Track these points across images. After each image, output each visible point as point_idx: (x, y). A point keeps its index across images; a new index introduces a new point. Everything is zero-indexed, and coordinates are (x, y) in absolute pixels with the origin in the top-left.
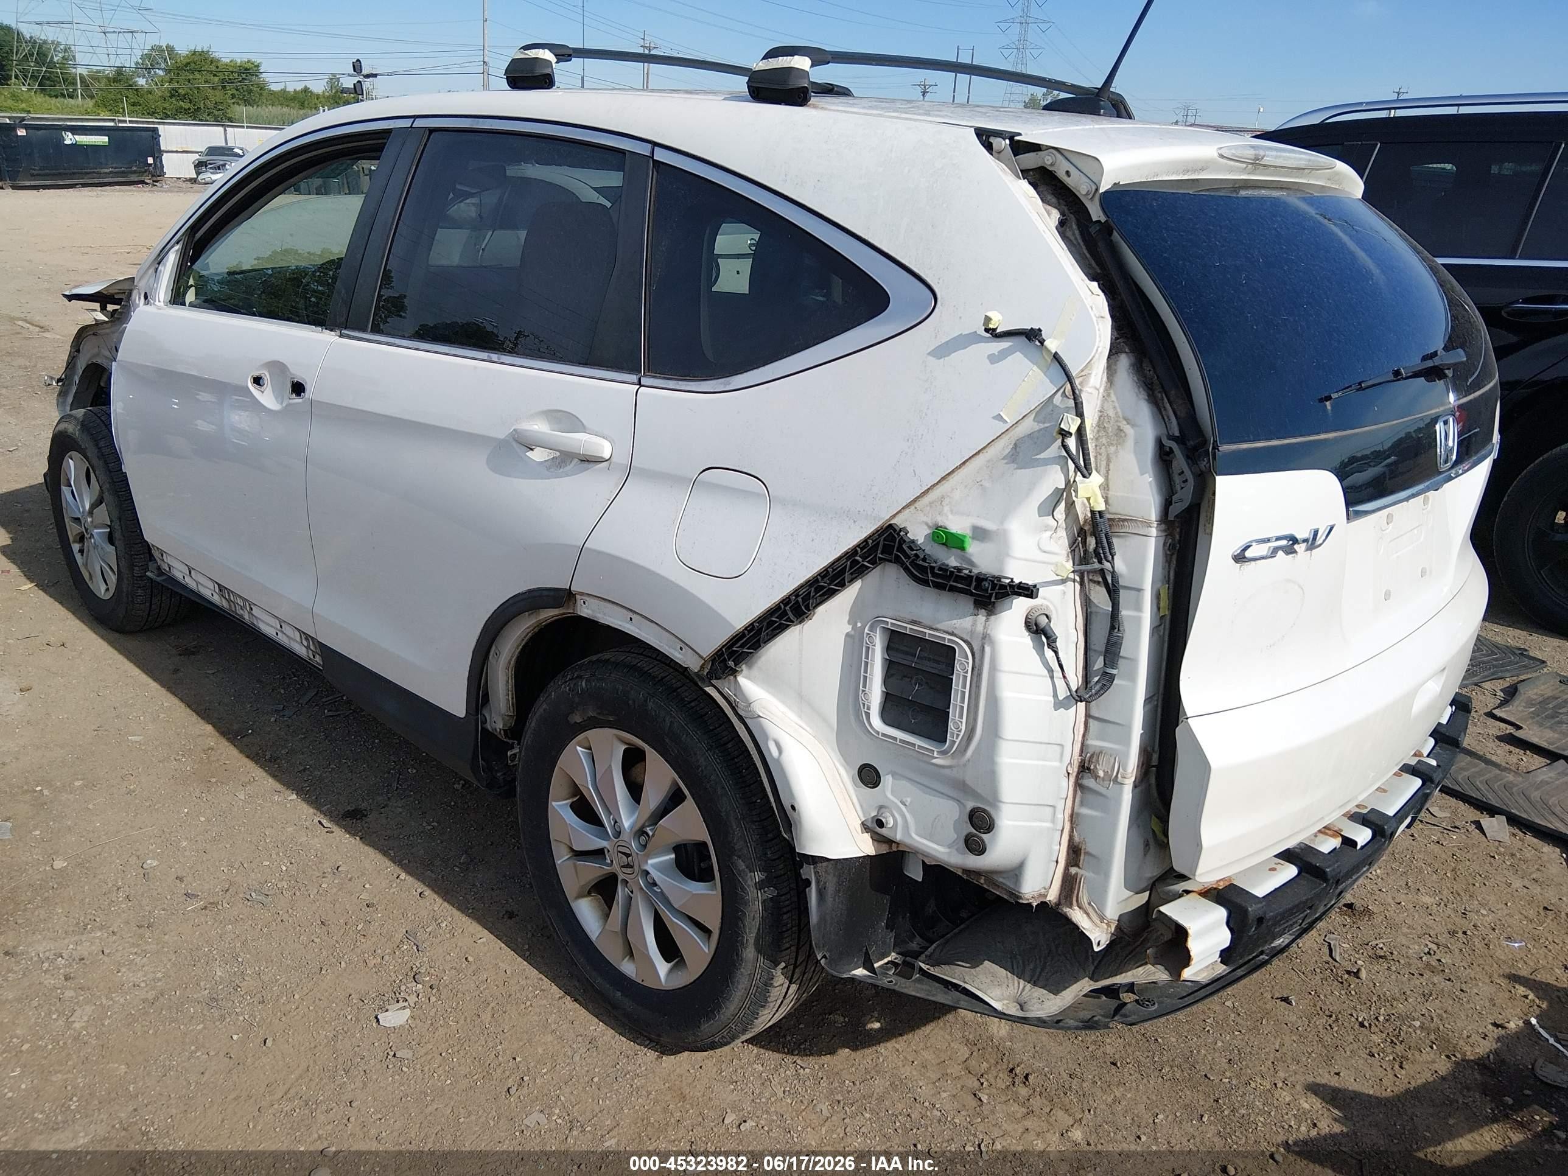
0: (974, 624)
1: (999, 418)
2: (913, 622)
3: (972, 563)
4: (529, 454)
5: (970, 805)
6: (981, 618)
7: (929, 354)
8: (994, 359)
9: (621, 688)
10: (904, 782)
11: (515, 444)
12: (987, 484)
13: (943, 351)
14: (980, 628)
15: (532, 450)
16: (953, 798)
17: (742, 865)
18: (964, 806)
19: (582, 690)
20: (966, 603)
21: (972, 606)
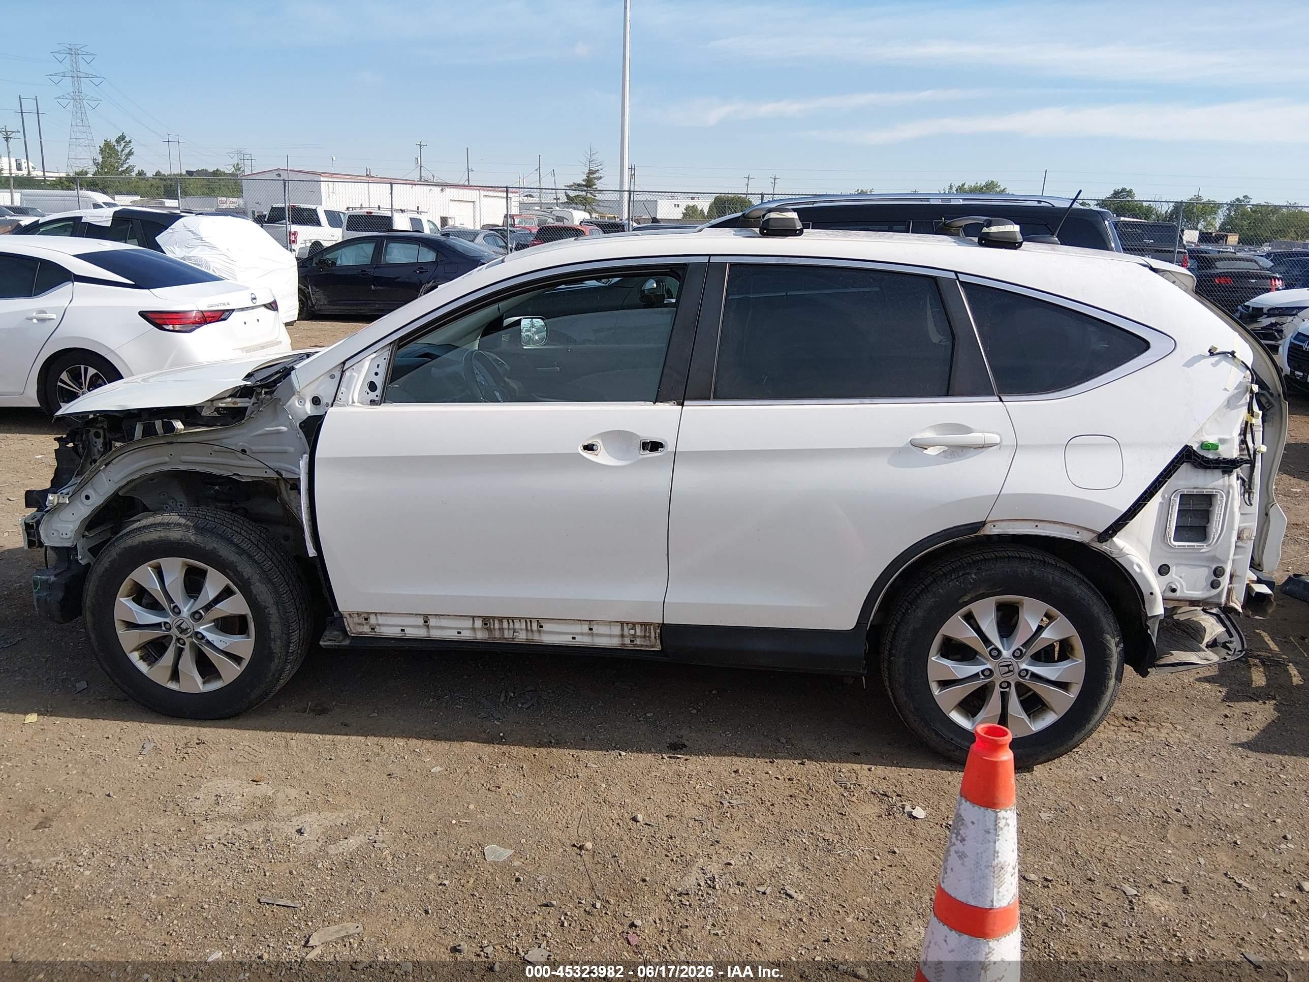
0: (1224, 481)
1: (1226, 389)
2: (1195, 488)
3: (1220, 455)
4: (925, 451)
5: (1214, 567)
6: (1226, 477)
7: (1184, 366)
8: (1214, 365)
9: (1009, 570)
10: (1182, 567)
11: (912, 447)
12: (1219, 419)
13: (1190, 363)
14: (1227, 483)
15: (926, 449)
16: (1205, 566)
17: (1108, 637)
18: (1211, 568)
19: (973, 579)
20: (1218, 473)
21: (1221, 474)
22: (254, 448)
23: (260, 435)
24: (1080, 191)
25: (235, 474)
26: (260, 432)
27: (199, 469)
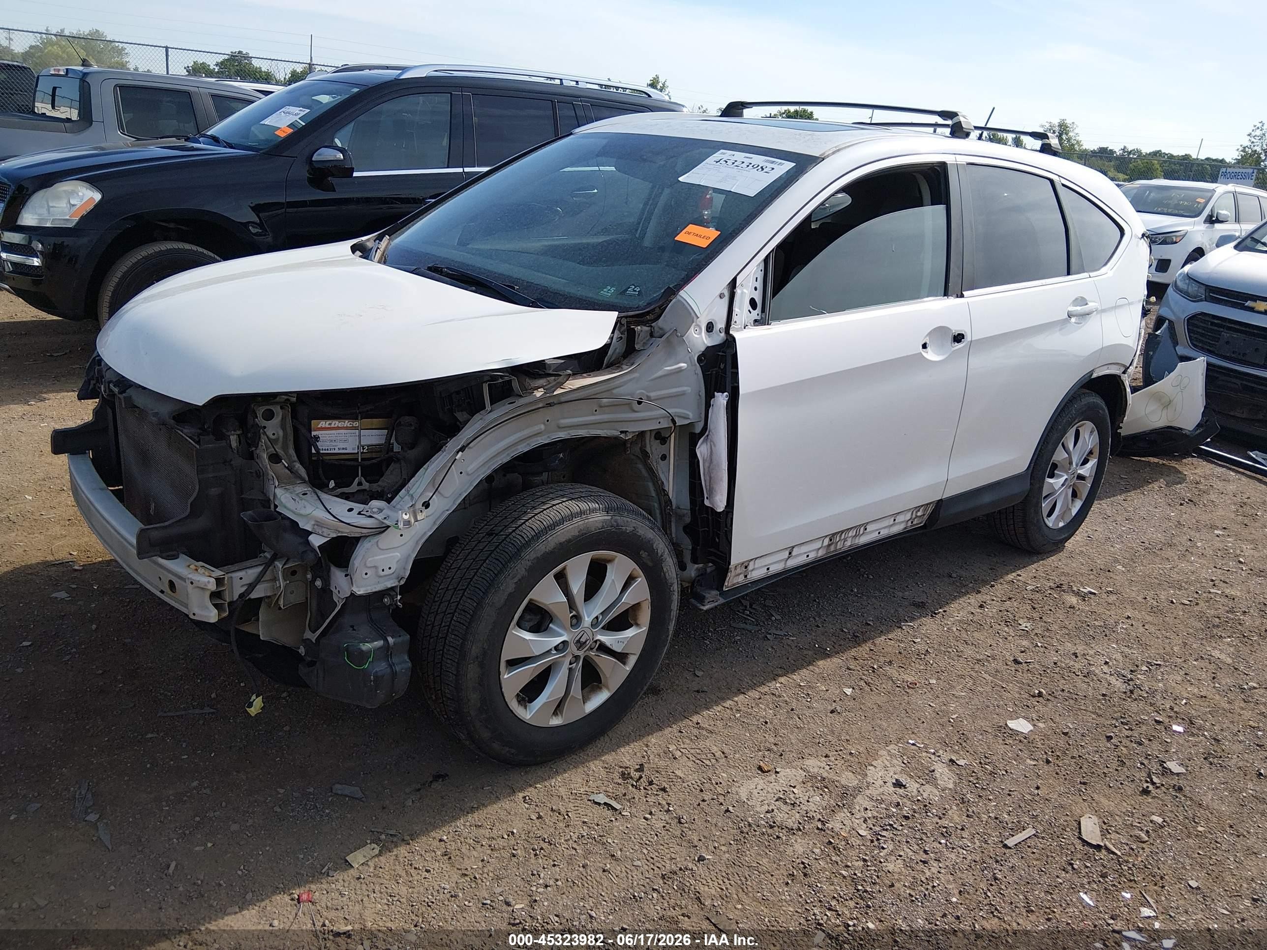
22: (653, 395)
23: (661, 377)
24: (994, 109)
25: (622, 432)
26: (660, 373)
27: (583, 433)
